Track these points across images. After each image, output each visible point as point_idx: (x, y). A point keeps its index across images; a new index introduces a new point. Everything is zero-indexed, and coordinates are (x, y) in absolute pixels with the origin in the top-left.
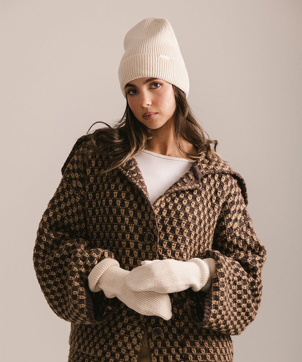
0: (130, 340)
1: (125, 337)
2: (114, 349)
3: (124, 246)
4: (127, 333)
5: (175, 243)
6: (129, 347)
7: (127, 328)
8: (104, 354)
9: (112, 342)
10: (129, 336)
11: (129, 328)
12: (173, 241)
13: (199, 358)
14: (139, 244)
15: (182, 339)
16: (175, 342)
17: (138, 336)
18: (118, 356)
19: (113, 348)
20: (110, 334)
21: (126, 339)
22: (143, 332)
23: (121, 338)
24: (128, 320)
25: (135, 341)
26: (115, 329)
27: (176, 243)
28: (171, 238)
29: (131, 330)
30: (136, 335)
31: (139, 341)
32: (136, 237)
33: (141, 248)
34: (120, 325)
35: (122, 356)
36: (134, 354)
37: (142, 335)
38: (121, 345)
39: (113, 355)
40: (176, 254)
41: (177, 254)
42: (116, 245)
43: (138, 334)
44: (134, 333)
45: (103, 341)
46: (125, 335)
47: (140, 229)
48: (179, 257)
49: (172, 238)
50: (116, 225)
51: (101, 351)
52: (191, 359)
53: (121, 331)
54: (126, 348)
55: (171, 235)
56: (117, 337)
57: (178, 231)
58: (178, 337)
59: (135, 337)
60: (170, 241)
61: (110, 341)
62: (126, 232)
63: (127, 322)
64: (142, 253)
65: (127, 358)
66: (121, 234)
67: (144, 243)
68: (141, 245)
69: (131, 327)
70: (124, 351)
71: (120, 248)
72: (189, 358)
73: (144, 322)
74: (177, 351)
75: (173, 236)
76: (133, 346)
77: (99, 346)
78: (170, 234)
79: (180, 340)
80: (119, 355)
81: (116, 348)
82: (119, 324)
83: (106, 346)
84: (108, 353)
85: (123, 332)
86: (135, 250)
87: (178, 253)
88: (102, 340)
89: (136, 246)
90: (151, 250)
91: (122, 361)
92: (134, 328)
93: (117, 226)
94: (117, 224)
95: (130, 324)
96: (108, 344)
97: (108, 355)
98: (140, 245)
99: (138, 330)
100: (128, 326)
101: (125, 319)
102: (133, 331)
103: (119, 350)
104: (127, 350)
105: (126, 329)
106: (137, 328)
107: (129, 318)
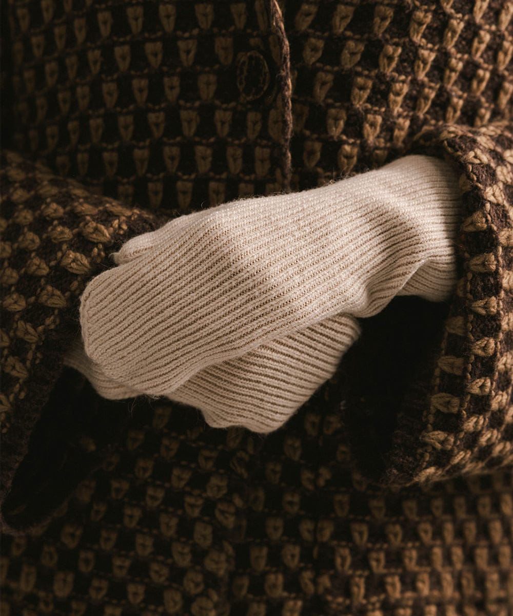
0: (186, 529)
1: (163, 519)
2: (121, 567)
3: (157, 133)
4: (174, 500)
5: (368, 77)
6: (182, 557)
7: (174, 479)
8: (81, 587)
9: (114, 537)
10: (180, 512)
11: (180, 478)
12: (359, 69)
13: (378, 560)
14: (219, 115)
15: (321, 482)
16: (288, 498)
17: (217, 513)
18: (136, 592)
19: (117, 562)
20: (103, 508)
21: (169, 525)
22: (238, 501)
23: (150, 520)
24: (175, 446)
25: (203, 534)
26: (126, 486)
27: (373, 74)
28: (353, 54)
29: (187, 489)
30: (209, 507)
31: (220, 535)
32: (207, 86)
33: (226, 129)
34: (145, 468)
35: (155, 595)
36: (202, 587)
37: (232, 510)
38: (149, 550)
39: (117, 592)
40: (367, 126)
41: (373, 125)
42: (122, 131)
43: (220, 506)
44: (200, 502)
45: (72, 535)
46: (162, 507)
47: (222, 44)
48: (378, 137)
49: (358, 57)
50: (123, 44)
51: (70, 578)
52: (343, 565)
53: (150, 492)
54: (170, 561)
55: (351, 44)
56: (132, 515)
57: (384, 19)
58: (307, 475)
59: (206, 518)
60: (348, 66)
61: (104, 534)
62: (165, 69)
63: (172, 453)
64: (230, 151)
65: (173, 601)
66: (144, 83)
67: (239, 108)
68: (228, 116)
69: (187, 476)
70: (159, 574)
71: (141, 144)
72: (339, 561)
73: (247, 457)
74: (292, 531)
75: (361, 47)
76: (199, 555)
77: (56, 558)
78: (349, 38)
79: (310, 487)
80: (141, 589)
81: (127, 563)
82: (141, 463)
83: (90, 555)
84: (96, 583)
85: (155, 496)
86: (200, 144)
87: (379, 119)
88: (68, 529)
89: (206, 126)
90: (264, 134)
91: (155, 611)
92: (199, 481)
93: (126, 48)
94: (128, 38)
95: (183, 463)
96: (96, 547)
97: (98, 591)
98: (222, 116)
99: (217, 485)
100: (176, 472)
101: (166, 442)
102: (196, 492)
103: (139, 570)
104: (173, 567)
105: (167, 485)
106: (214, 481)
107: (182, 437)
